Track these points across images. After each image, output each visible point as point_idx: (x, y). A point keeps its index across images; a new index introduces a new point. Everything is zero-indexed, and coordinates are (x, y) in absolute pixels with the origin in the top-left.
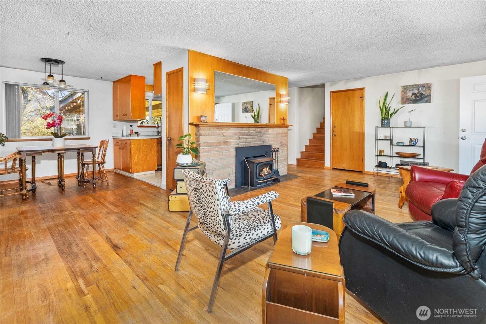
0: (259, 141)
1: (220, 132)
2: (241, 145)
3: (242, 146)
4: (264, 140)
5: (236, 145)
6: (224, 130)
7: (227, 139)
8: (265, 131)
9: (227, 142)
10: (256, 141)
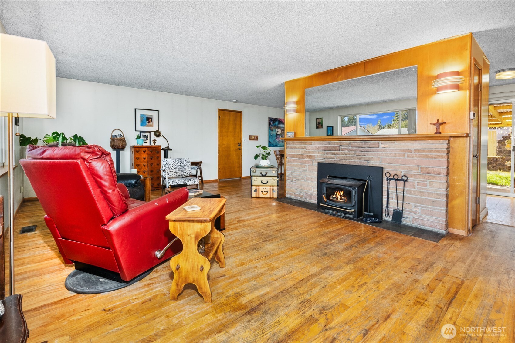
0: (356, 159)
1: (303, 145)
2: (327, 161)
3: (330, 162)
4: (369, 158)
5: (321, 160)
6: (307, 144)
7: (309, 152)
8: (370, 146)
9: (310, 155)
10: (352, 158)
